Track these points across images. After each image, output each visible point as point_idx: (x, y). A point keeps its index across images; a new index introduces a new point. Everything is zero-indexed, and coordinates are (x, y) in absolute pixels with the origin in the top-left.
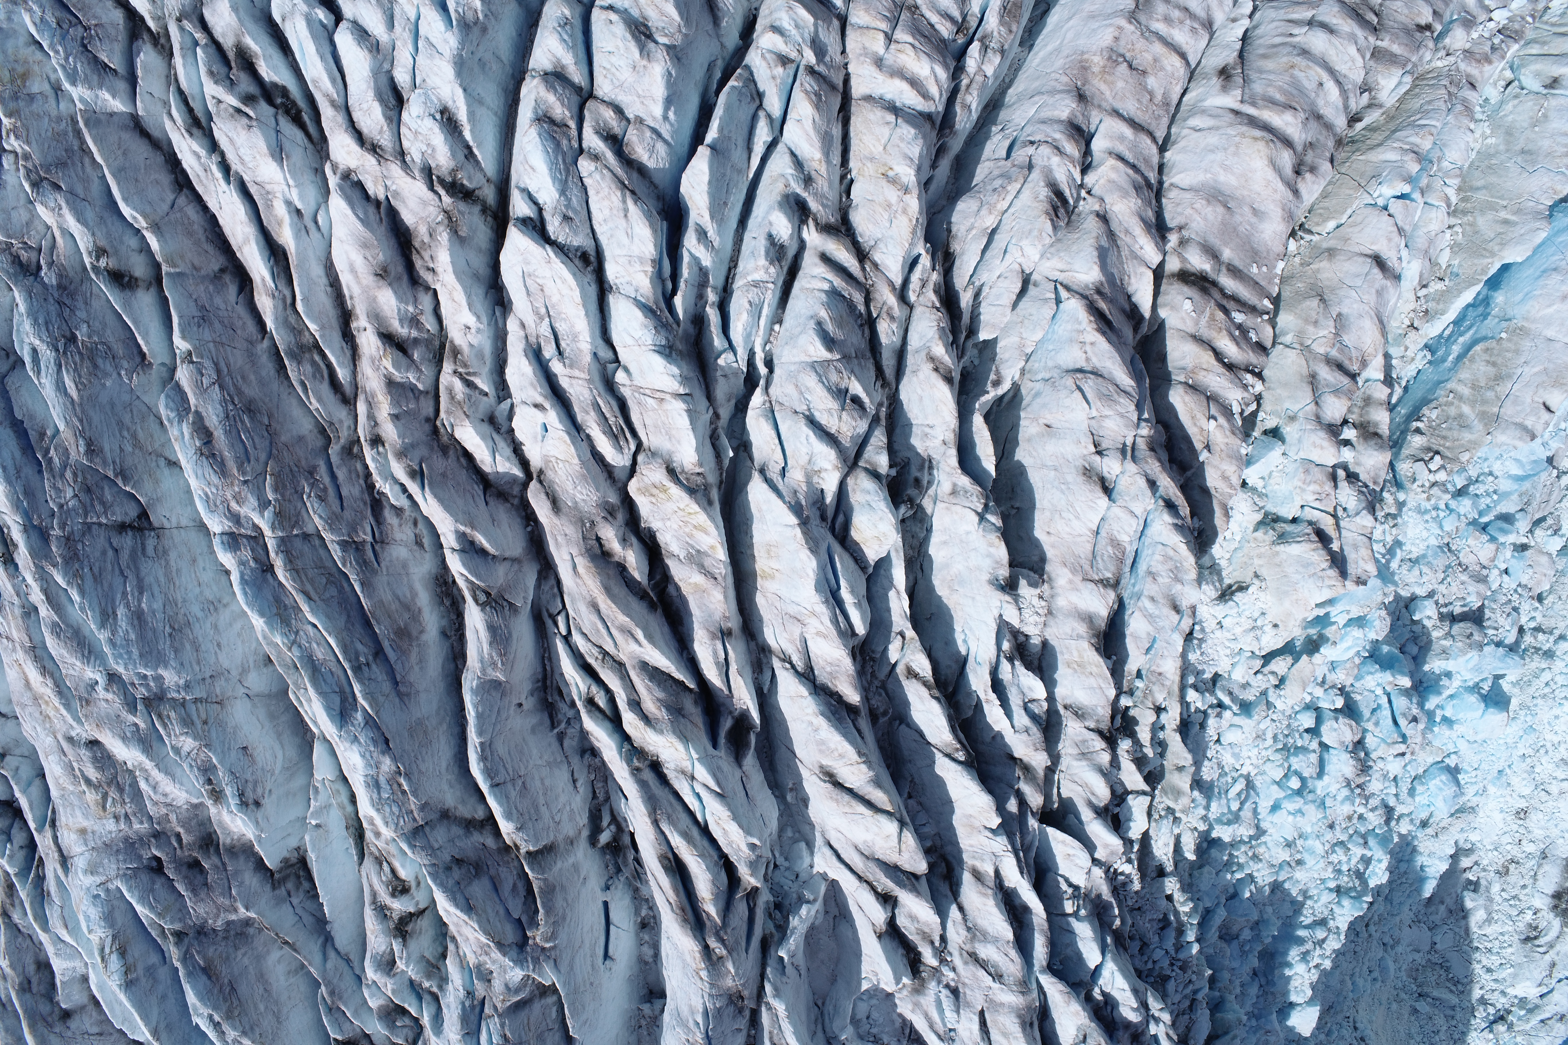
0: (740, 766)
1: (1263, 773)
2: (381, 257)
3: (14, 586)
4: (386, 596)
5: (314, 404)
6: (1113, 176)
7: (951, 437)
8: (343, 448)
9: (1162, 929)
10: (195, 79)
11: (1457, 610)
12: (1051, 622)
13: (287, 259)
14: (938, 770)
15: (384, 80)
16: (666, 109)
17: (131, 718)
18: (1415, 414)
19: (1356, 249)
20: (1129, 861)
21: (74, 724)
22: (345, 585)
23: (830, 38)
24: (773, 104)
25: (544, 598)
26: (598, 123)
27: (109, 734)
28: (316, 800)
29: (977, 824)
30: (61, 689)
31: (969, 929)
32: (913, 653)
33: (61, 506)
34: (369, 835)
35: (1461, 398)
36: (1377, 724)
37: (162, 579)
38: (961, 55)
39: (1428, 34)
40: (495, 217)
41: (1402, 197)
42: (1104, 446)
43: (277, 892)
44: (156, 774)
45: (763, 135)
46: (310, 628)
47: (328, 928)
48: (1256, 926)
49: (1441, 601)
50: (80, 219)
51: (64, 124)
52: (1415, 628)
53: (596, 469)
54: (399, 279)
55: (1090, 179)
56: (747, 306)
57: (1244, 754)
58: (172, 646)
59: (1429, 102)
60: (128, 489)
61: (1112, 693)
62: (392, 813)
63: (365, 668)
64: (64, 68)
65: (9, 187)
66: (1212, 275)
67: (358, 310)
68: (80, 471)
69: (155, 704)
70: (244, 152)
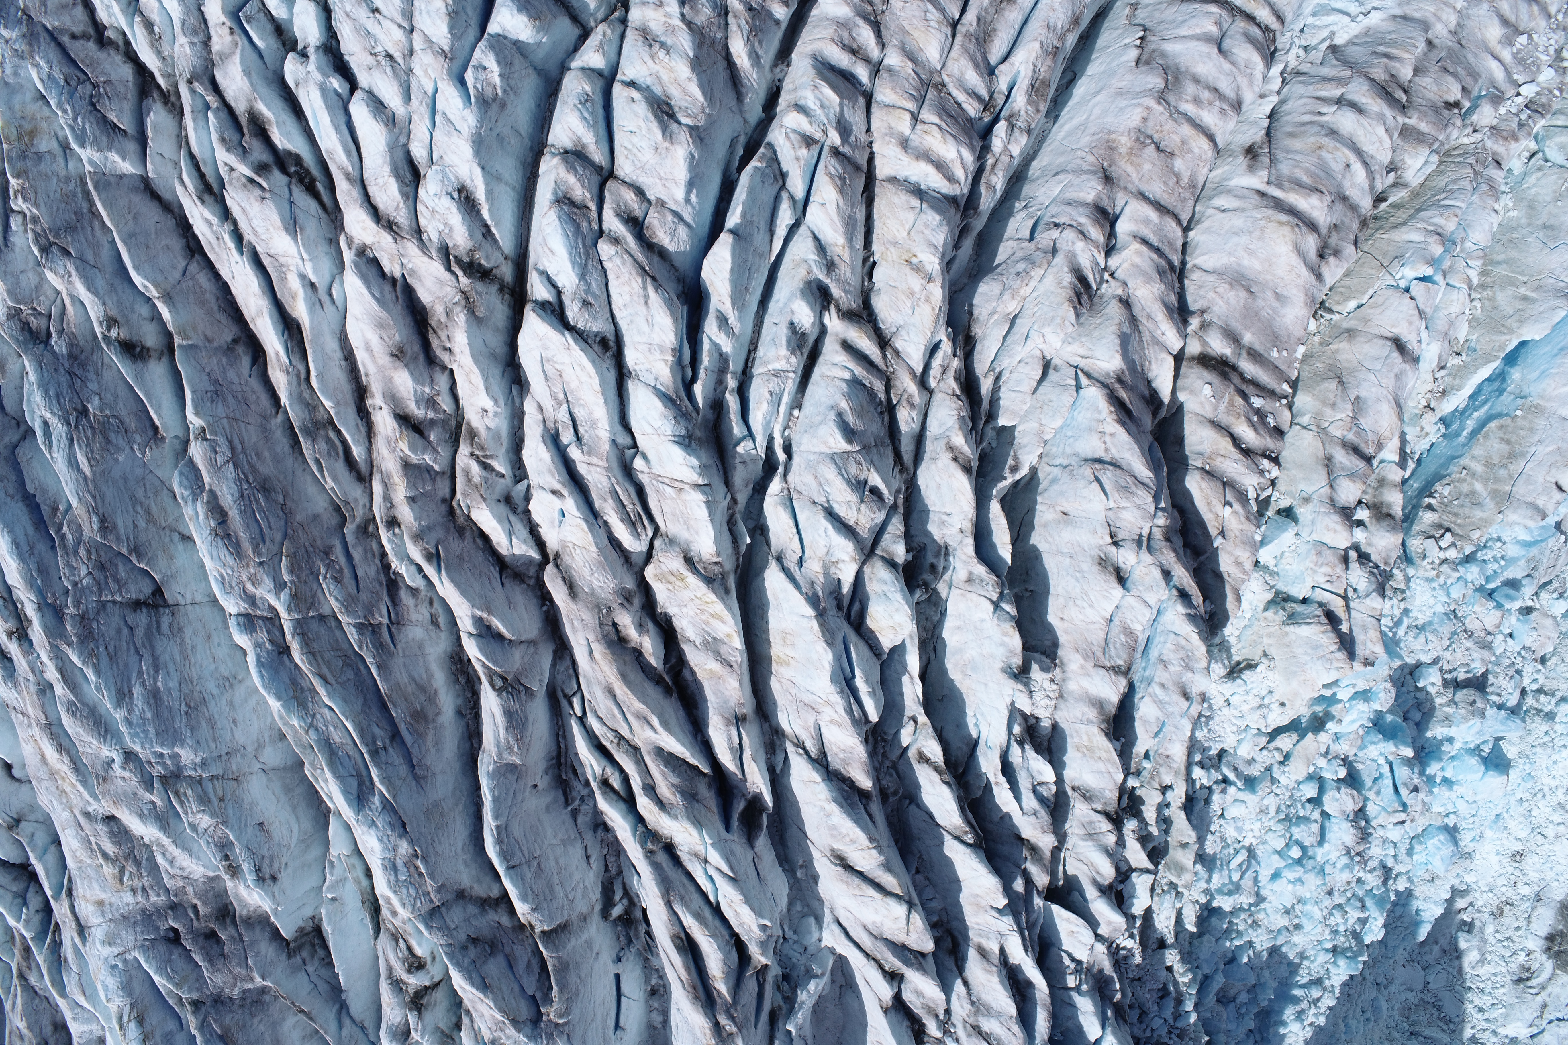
0: (752, 847)
1: (1265, 843)
2: (397, 337)
3: (28, 663)
4: (402, 677)
5: (330, 483)
6: (1137, 260)
7: (968, 526)
8: (358, 527)
9: (1161, 998)
10: (206, 143)
11: (1461, 676)
12: (1062, 706)
13: (301, 333)
14: (947, 851)
15: (400, 153)
16: (689, 192)
17: (148, 796)
18: (1427, 490)
19: (1377, 331)
20: (1132, 936)
21: (91, 800)
22: (362, 668)
23: (856, 118)
24: (797, 185)
25: (559, 678)
26: (618, 205)
27: (127, 811)
28: (332, 874)
29: (984, 903)
30: (77, 766)
31: (973, 1003)
32: (925, 739)
33: (75, 584)
34: (385, 912)
35: (1473, 475)
36: (1378, 793)
37: (177, 657)
38: (986, 133)
39: (1456, 111)
40: (512, 293)
41: (1424, 279)
42: (1120, 536)
43: (293, 961)
44: (173, 850)
45: (785, 217)
46: (326, 711)
47: (343, 996)
48: (1253, 989)
49: (1446, 668)
50: (91, 287)
51: (72, 185)
52: (1418, 695)
53: (613, 555)
54: (415, 358)
55: (1113, 262)
56: (768, 396)
57: (1247, 826)
58: (188, 724)
59: (1455, 181)
60: (142, 566)
61: (1120, 777)
62: (409, 895)
63: (382, 753)
64: (72, 128)
65: (17, 250)
66: (1232, 359)
67: (373, 388)
68: (94, 548)
69: (171, 782)
70: (257, 223)
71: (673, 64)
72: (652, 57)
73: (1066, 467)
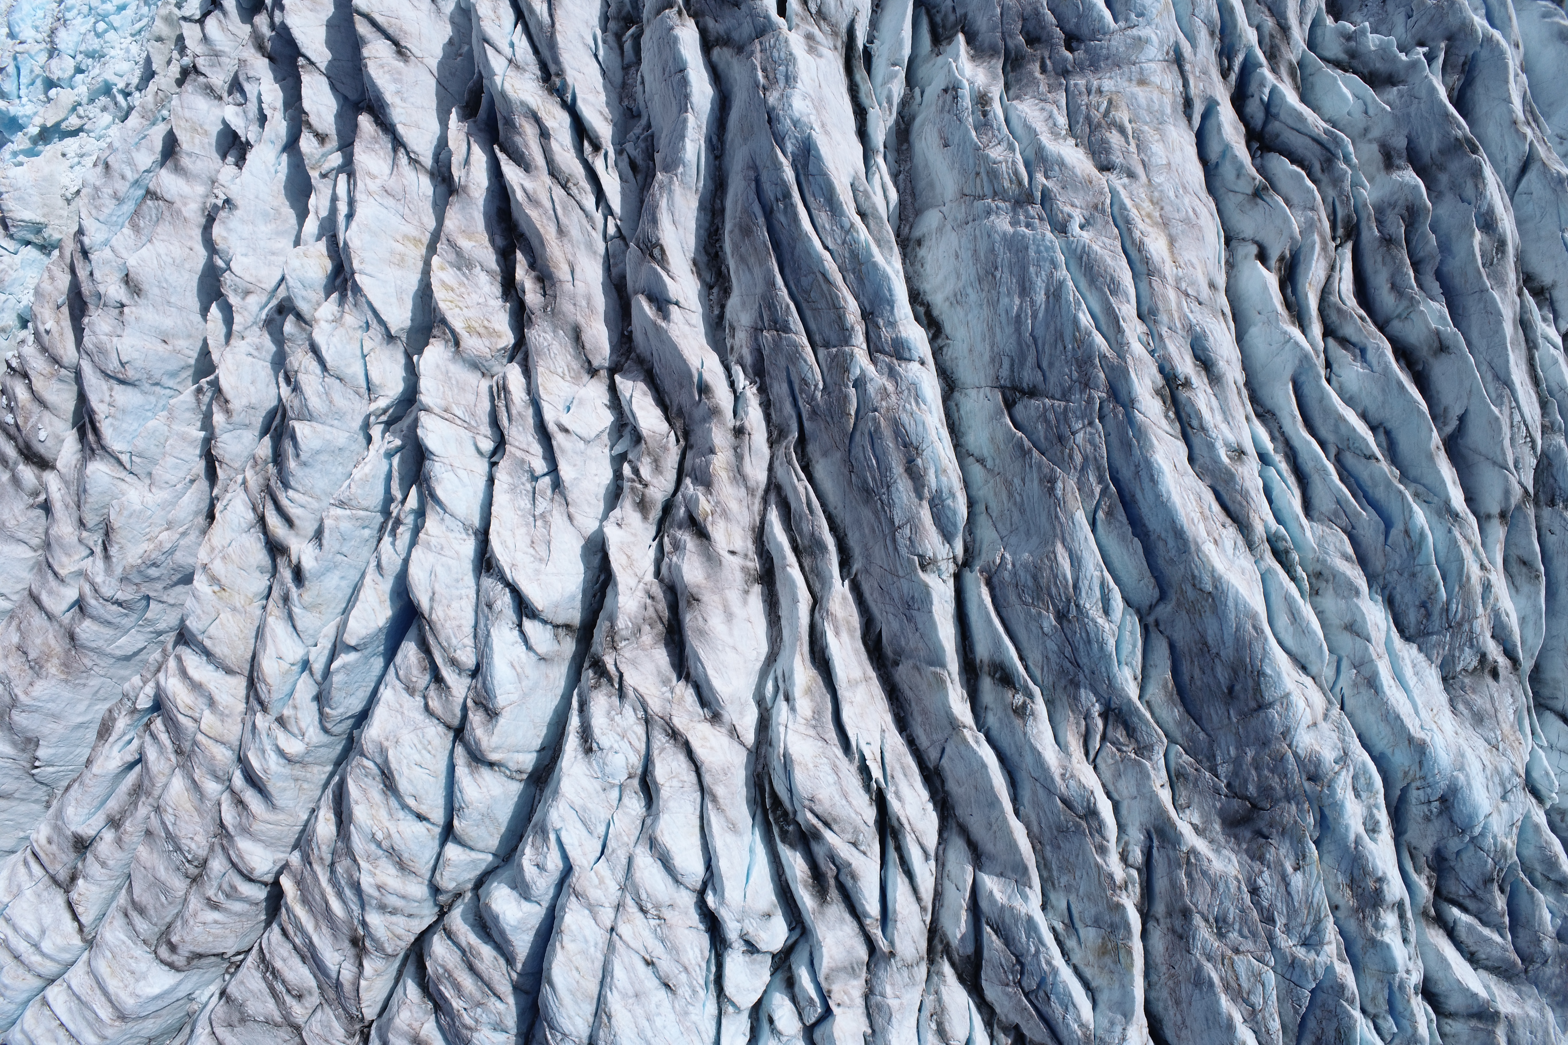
2: (690, 617)
3: (1165, 347)
5: (802, 486)
6: (65, 559)
7: (235, 341)
8: (785, 438)
12: (214, 173)
14: (328, 55)
17: (1049, 184)
21: (1120, 189)
22: (794, 288)
24: (307, 687)
26: (449, 701)
27: (1078, 171)
30: (1126, 226)
32: (312, 155)
33: (1091, 424)
37: (998, 330)
42: (117, 311)
43: (963, 11)
44: (1043, 129)
46: (830, 246)
51: (1061, 881)
54: (680, 594)
58: (996, 256)
60: (1020, 434)
62: (779, 51)
63: (780, 196)
64: (1041, 941)
65: (1137, 824)
66: (20, 459)
67: (739, 576)
68: (1066, 462)
69: (1023, 197)
70: (832, 778)
71: (369, 823)
72: (390, 836)
73: (157, 384)
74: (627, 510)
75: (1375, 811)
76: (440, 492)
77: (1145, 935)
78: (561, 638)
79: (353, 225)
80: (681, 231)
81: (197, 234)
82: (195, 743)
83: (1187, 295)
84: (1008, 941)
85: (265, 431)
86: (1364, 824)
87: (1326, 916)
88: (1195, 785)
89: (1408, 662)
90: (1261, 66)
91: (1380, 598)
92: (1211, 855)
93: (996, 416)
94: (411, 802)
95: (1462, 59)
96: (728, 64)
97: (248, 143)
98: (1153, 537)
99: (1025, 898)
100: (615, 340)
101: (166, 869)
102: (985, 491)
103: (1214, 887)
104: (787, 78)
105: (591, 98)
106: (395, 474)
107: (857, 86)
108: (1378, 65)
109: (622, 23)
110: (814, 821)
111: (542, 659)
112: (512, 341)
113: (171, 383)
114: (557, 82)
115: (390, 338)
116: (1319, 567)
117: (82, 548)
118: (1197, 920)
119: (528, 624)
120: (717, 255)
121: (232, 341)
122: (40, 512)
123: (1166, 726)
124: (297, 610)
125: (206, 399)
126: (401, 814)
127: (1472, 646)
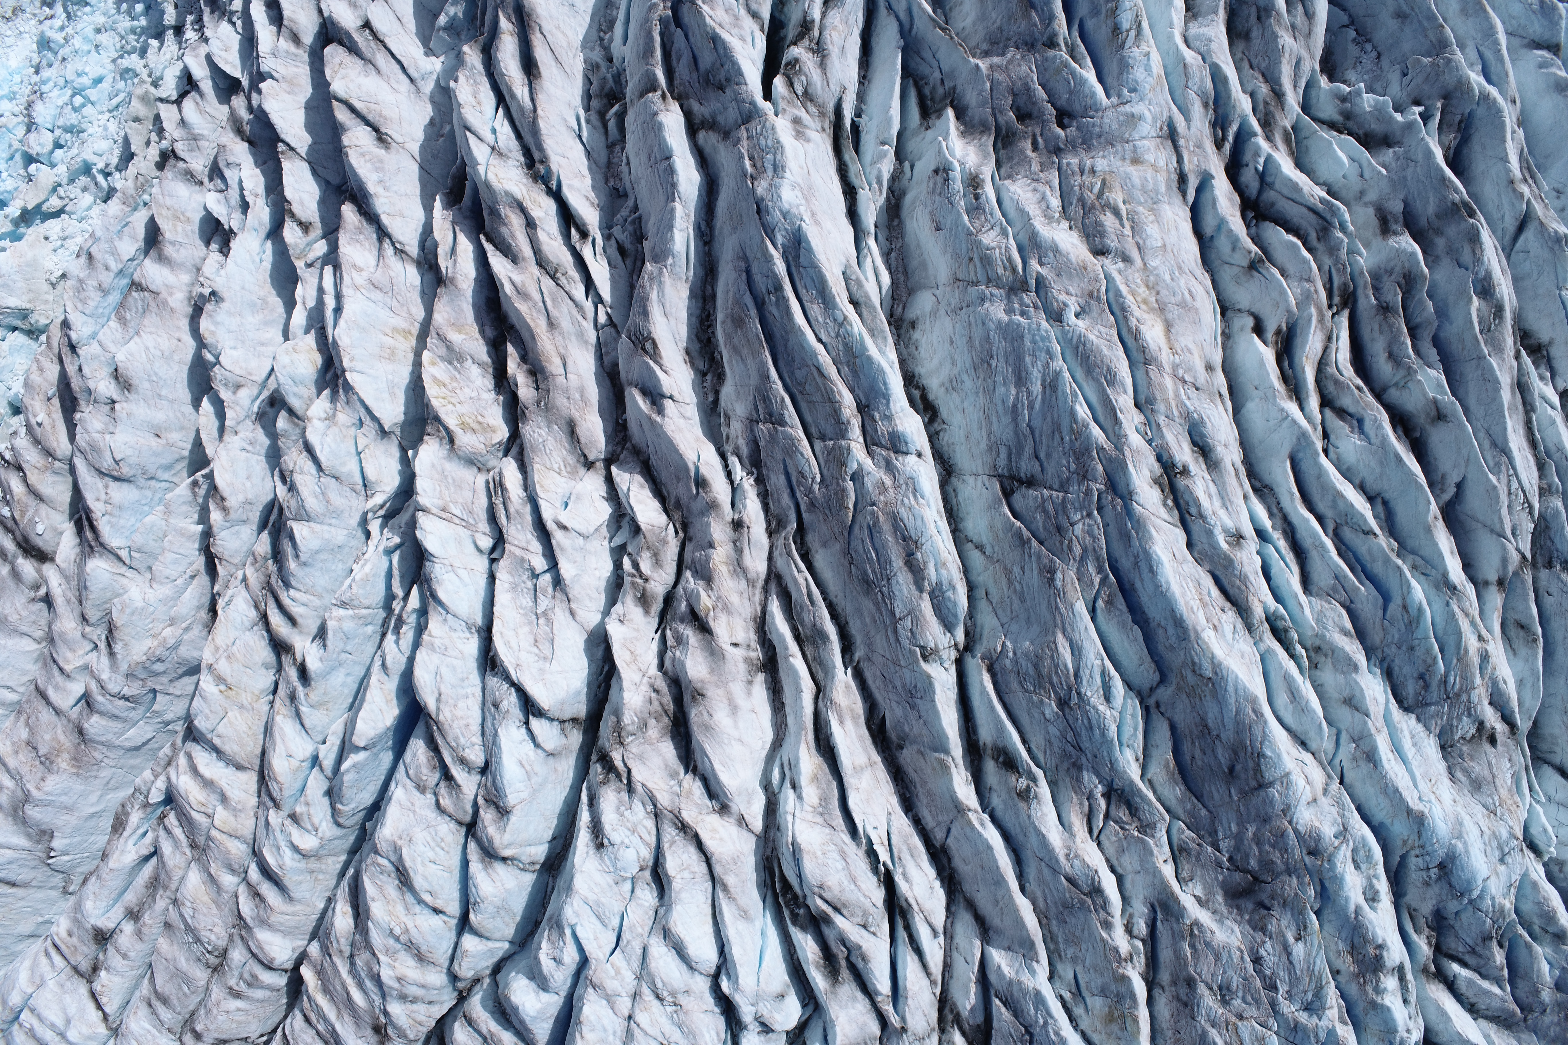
2: (698, 713)
3: (1162, 436)
4: (751, 363)
6: (69, 655)
7: (228, 436)
8: (784, 528)
12: (198, 261)
14: (307, 140)
17: (1044, 271)
21: (1115, 274)
23: (261, 835)
24: (318, 783)
26: (460, 799)
27: (1072, 257)
29: (284, 85)
30: (1122, 313)
32: (297, 245)
33: (1089, 515)
37: (994, 419)
42: (108, 407)
43: (951, 85)
44: (1035, 212)
46: (823, 339)
47: (904, 43)
50: (1044, 839)
54: (684, 688)
58: (991, 344)
60: (1018, 524)
62: (766, 138)
63: (771, 289)
64: (1049, 1012)
65: (1141, 897)
66: (19, 552)
67: (742, 667)
68: (1064, 553)
69: (1018, 285)
70: (840, 865)
71: (387, 919)
72: (407, 930)
73: (152, 478)
74: (628, 606)
75: (1375, 881)
76: (441, 594)
77: (1150, 1001)
78: (567, 732)
79: (342, 322)
80: (672, 321)
81: (184, 324)
82: (209, 838)
83: (1184, 382)
84: (1017, 1012)
85: (263, 525)
86: (1364, 893)
87: (1328, 983)
88: (1198, 859)
89: (1406, 733)
90: (1255, 135)
91: (1378, 671)
92: (1214, 926)
93: (994, 506)
94: (427, 898)
95: (1458, 118)
96: (715, 148)
97: (231, 230)
98: (1153, 625)
99: (1033, 972)
100: (610, 430)
101: (188, 960)
102: (985, 576)
103: (1218, 957)
104: (775, 167)
105: (576, 183)
106: (396, 572)
107: (846, 165)
108: (1373, 126)
109: (605, 101)
110: (824, 907)
111: (550, 754)
112: (507, 435)
113: (166, 476)
114: (542, 169)
115: (384, 433)
116: (1318, 642)
117: (86, 643)
118: (1202, 989)
119: (534, 723)
120: (709, 340)
121: (226, 437)
122: (42, 606)
123: (1168, 803)
124: (304, 709)
125: (202, 491)
126: (418, 909)
127: (1469, 715)
